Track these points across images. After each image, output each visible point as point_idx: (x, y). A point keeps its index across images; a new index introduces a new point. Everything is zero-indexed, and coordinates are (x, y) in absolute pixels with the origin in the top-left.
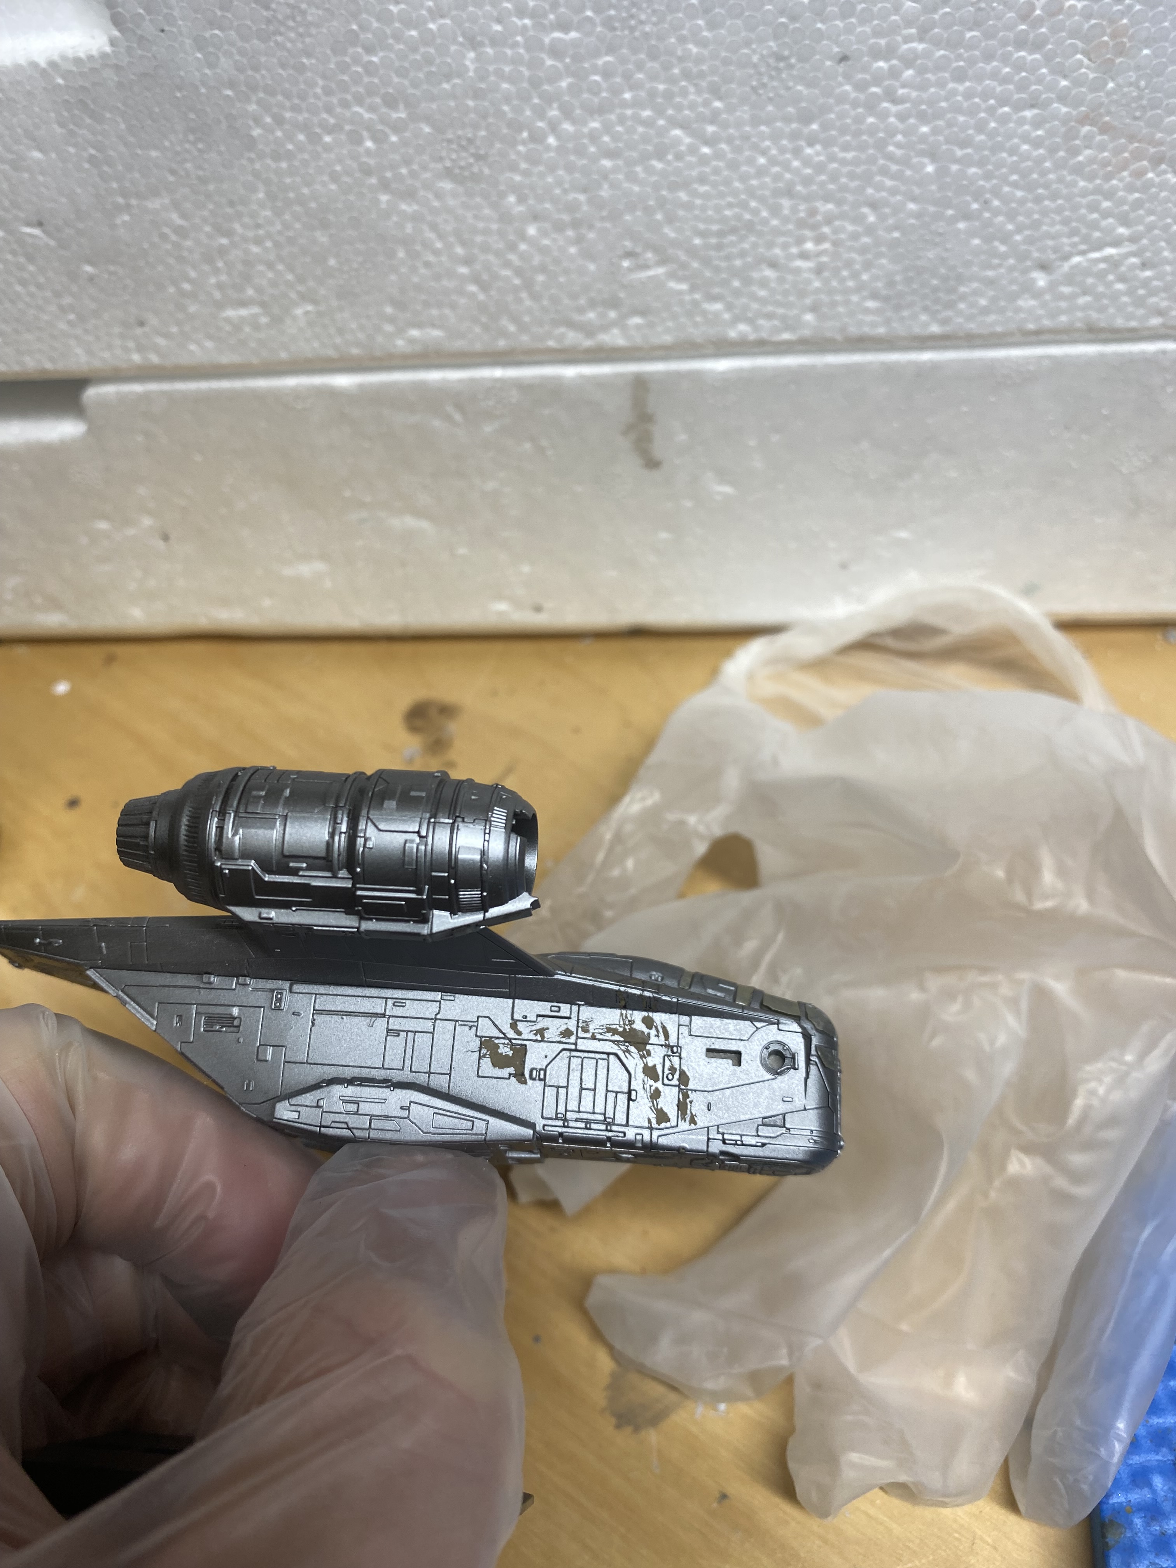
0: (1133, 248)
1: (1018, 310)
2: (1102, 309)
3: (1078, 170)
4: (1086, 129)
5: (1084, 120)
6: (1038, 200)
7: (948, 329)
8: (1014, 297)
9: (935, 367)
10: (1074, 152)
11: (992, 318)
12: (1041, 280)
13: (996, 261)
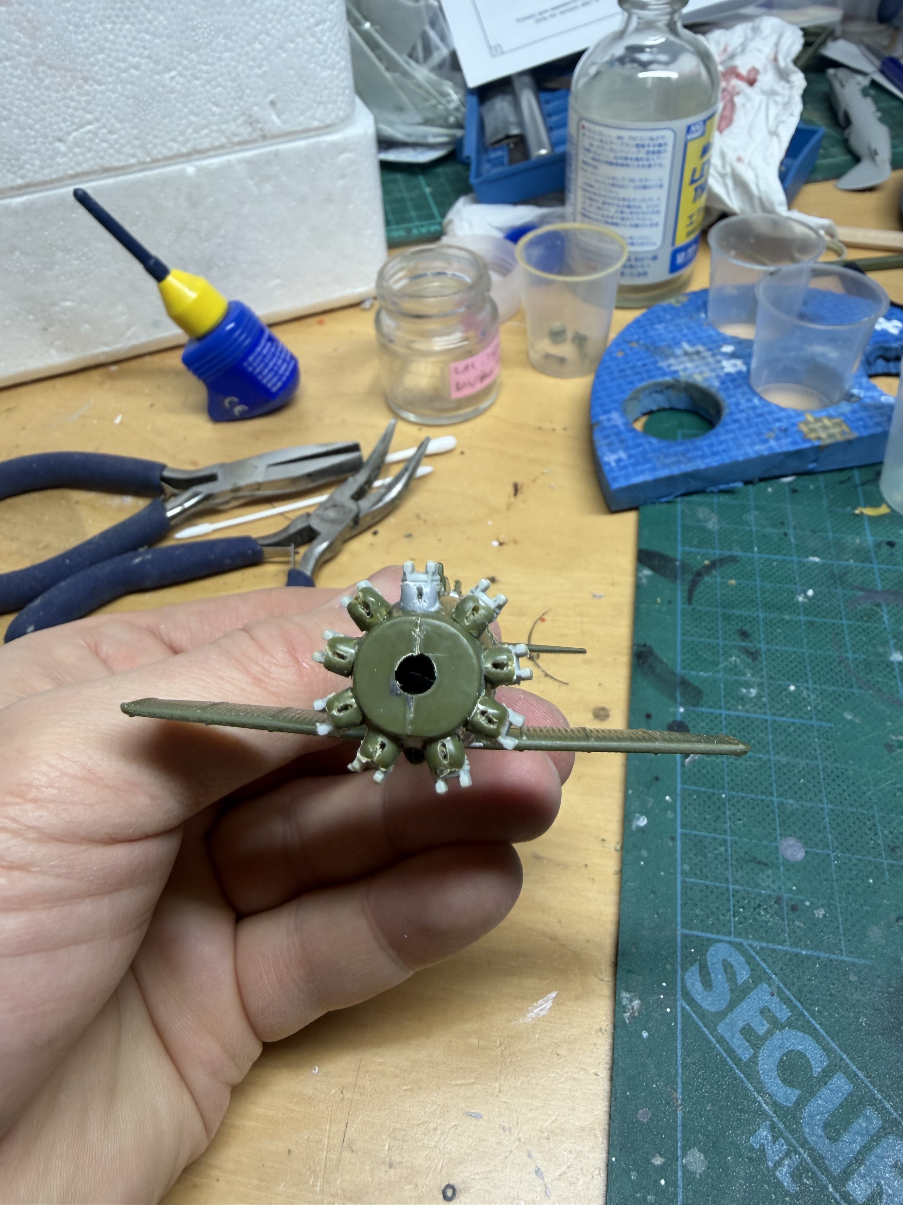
0: (98, 124)
1: (59, 164)
2: (102, 158)
3: (48, 88)
4: (40, 68)
5: (36, 63)
6: (37, 106)
7: (27, 180)
8: (52, 158)
9: (33, 203)
10: (41, 80)
11: (47, 171)
12: (62, 147)
13: (32, 140)
